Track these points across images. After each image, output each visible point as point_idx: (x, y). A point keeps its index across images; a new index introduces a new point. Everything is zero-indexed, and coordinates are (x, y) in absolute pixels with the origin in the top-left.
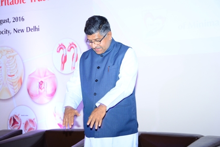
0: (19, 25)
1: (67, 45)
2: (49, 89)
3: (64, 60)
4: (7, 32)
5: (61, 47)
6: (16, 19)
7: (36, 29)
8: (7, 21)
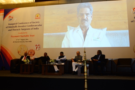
0: (27, 41)
1: (38, 45)
2: (33, 53)
3: (37, 48)
4: (24, 42)
5: (36, 45)
6: (26, 39)
7: (31, 41)
8: (24, 40)
